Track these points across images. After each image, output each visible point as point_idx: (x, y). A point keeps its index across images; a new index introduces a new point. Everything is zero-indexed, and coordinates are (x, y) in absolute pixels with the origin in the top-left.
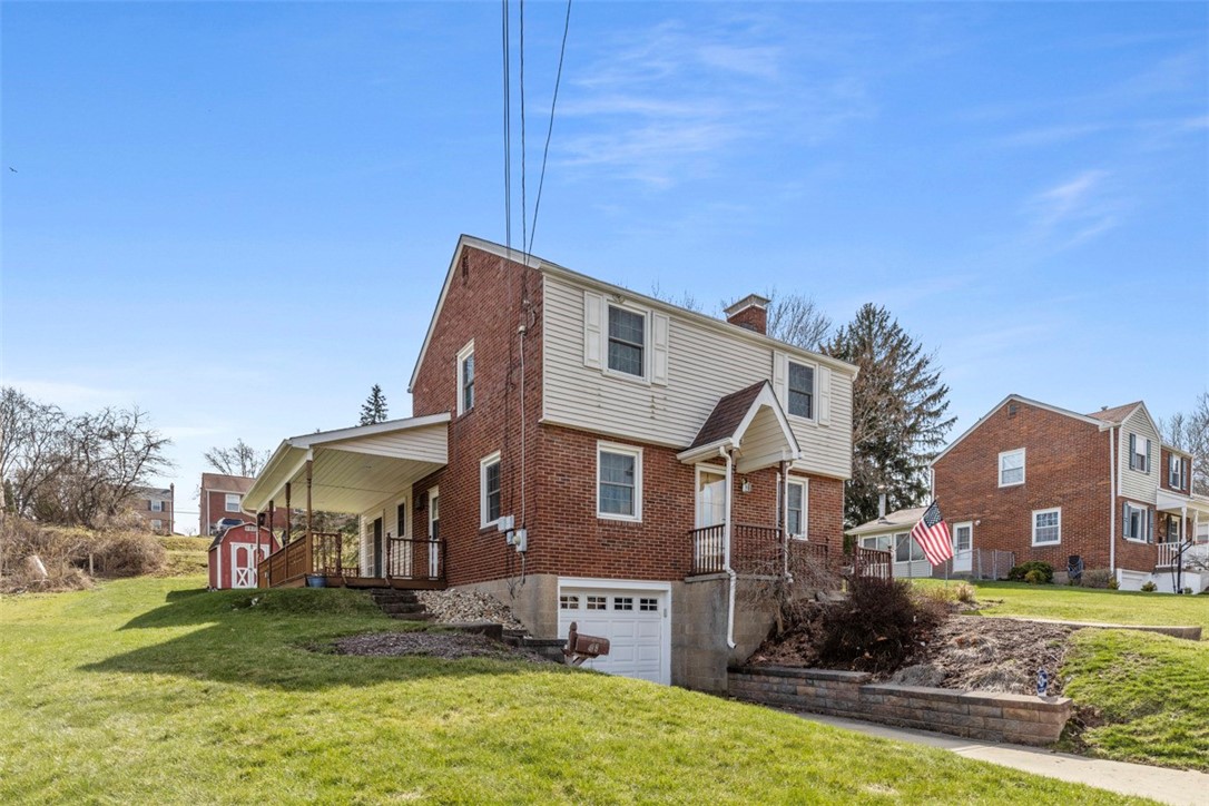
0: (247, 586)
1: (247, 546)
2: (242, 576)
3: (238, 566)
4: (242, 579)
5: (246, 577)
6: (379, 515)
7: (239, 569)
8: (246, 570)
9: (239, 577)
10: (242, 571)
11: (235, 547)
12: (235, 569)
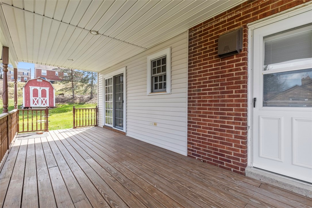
0: (38, 106)
1: (38, 88)
2: (36, 101)
3: (33, 97)
4: (36, 102)
5: (38, 102)
6: (122, 70)
7: (34, 98)
8: (37, 98)
9: (34, 102)
10: (36, 99)
11: (32, 88)
12: (32, 98)
